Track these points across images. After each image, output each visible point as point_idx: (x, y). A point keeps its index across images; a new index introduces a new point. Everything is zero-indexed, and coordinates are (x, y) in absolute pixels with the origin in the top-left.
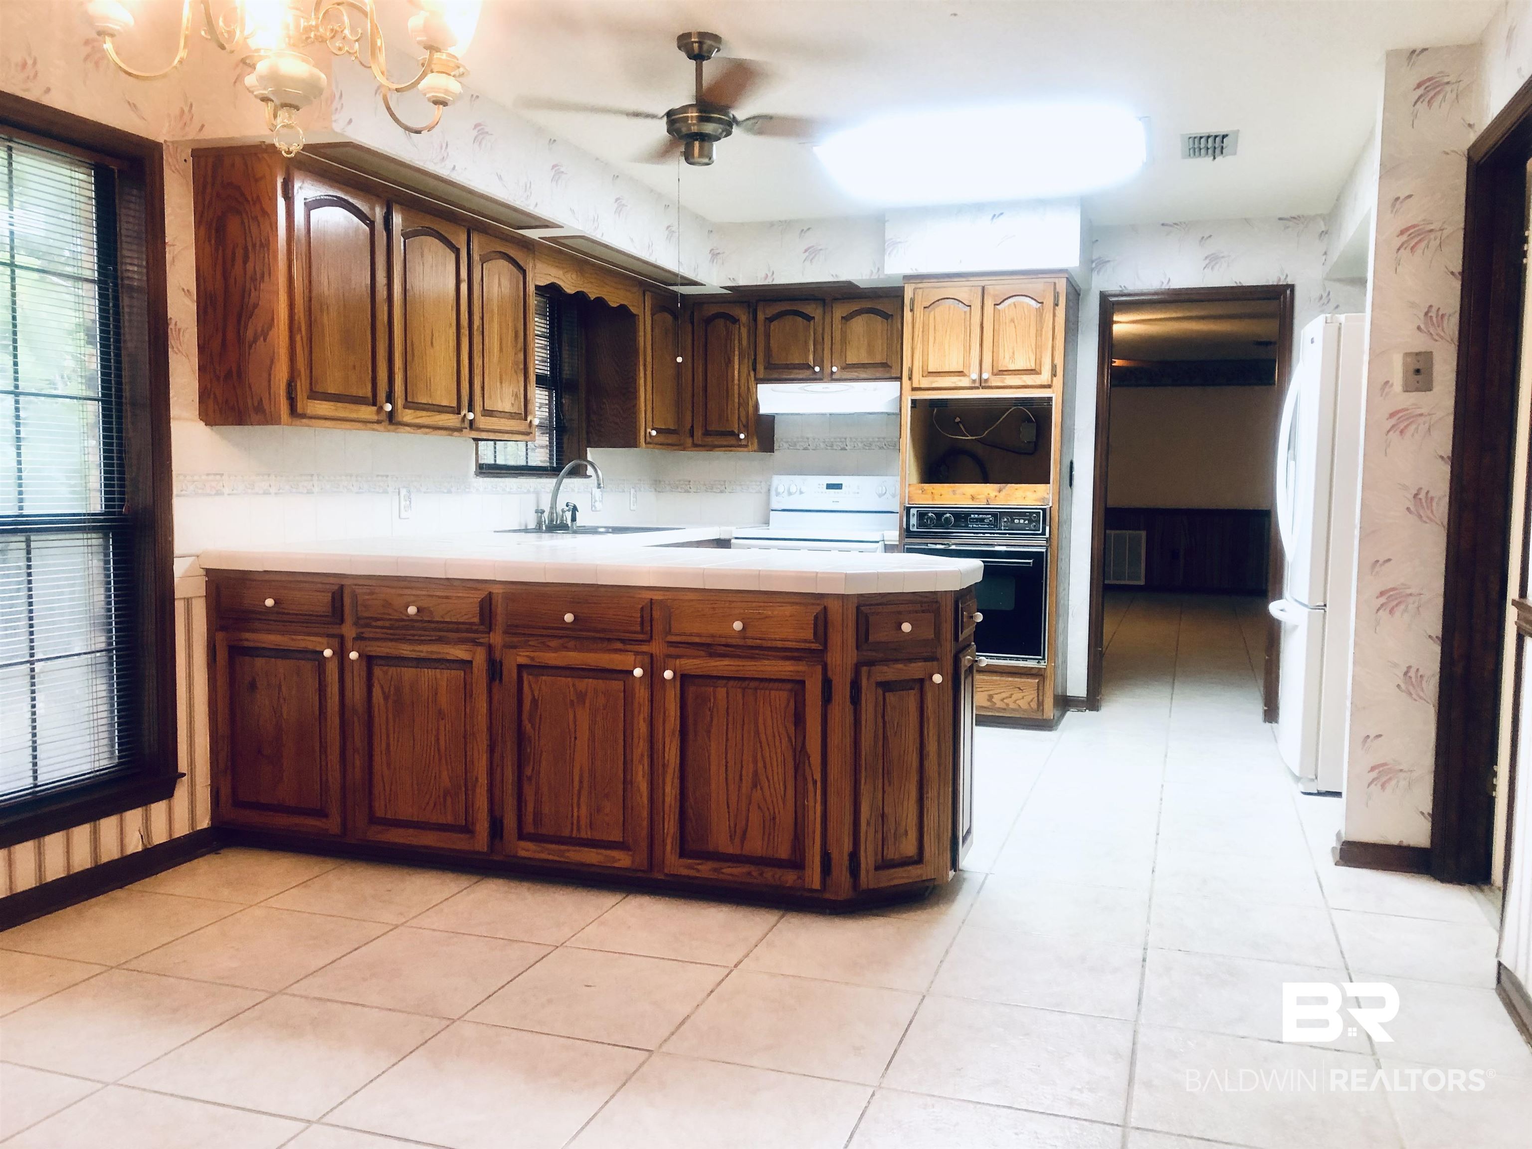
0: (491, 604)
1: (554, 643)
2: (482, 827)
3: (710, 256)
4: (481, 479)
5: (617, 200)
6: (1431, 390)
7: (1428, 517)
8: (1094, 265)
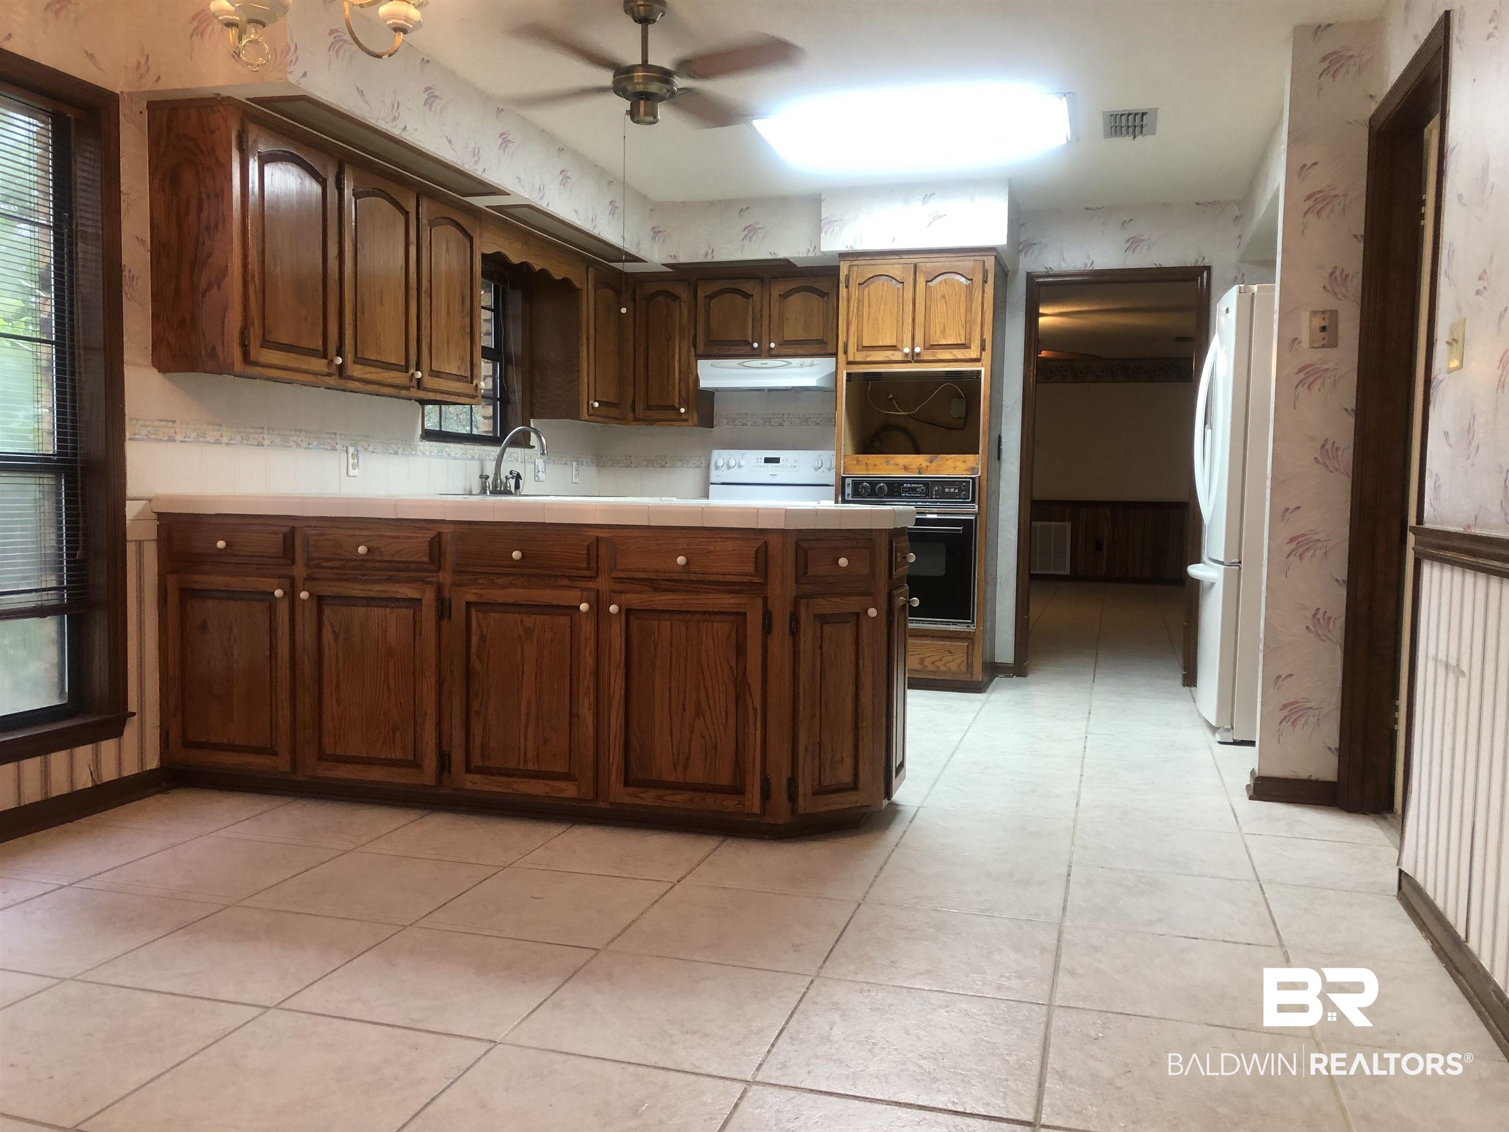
0: (440, 543)
1: (500, 581)
2: (430, 762)
3: (652, 233)
4: (427, 443)
5: (562, 172)
6: (1336, 346)
7: (1333, 466)
8: (1021, 247)
